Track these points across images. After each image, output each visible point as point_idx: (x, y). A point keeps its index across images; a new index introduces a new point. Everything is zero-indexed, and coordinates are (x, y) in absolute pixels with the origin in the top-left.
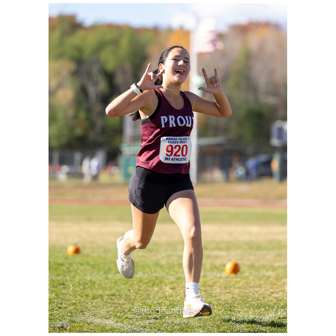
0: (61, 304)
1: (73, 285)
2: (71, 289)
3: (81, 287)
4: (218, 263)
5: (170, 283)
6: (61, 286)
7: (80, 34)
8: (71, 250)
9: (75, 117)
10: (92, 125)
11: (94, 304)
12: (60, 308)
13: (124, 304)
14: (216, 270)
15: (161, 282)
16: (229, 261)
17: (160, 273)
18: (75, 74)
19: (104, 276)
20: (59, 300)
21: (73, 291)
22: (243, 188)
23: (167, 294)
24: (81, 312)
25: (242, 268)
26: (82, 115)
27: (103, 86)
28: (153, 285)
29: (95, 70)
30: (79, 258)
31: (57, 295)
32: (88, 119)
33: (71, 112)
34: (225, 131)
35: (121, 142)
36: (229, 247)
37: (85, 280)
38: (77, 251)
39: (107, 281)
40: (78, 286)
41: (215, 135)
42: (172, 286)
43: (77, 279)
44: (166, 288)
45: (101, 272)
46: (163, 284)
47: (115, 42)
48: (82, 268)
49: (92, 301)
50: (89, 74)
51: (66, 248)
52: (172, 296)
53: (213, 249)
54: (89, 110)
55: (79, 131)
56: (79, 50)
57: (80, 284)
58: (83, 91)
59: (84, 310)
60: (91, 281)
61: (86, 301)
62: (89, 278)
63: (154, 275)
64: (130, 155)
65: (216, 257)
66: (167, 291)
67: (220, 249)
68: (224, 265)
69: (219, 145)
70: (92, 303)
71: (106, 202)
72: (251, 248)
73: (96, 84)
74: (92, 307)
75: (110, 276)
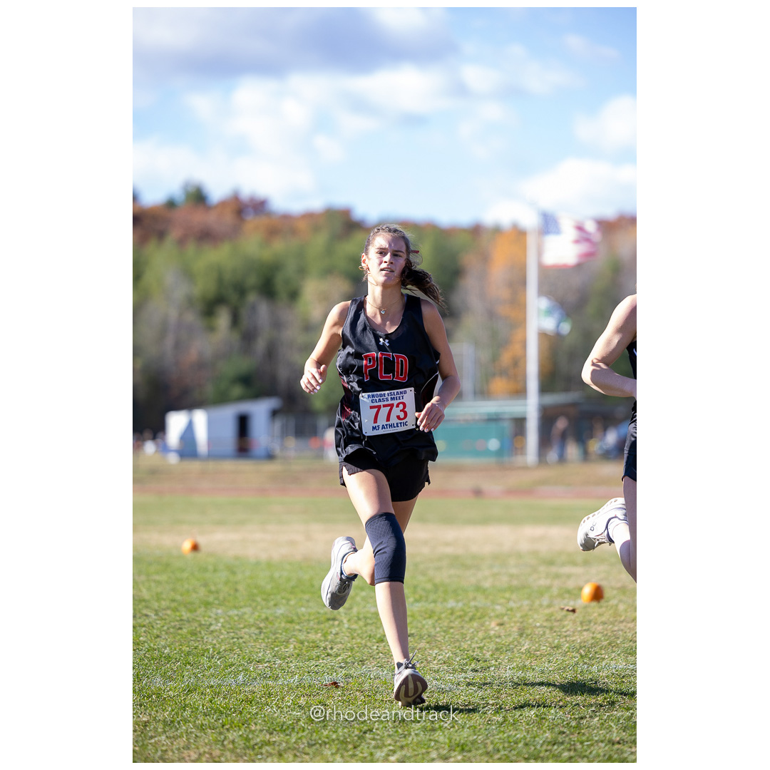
0: (332, 648)
1: (349, 621)
2: (346, 626)
3: (361, 623)
4: (571, 584)
5: (497, 616)
6: (331, 622)
11: (380, 648)
12: (328, 655)
14: (567, 596)
15: (483, 616)
16: (587, 582)
17: (481, 601)
20: (327, 643)
21: (348, 628)
23: (492, 633)
24: (361, 661)
25: (608, 593)
28: (471, 619)
31: (324, 635)
40: (356, 622)
41: (567, 390)
42: (498, 621)
43: (355, 610)
44: (489, 625)
46: (487, 618)
48: (363, 594)
52: (500, 637)
53: (563, 564)
57: (359, 619)
59: (365, 658)
61: (369, 644)
63: (473, 604)
65: (569, 576)
66: (492, 629)
68: (581, 589)
74: (378, 653)
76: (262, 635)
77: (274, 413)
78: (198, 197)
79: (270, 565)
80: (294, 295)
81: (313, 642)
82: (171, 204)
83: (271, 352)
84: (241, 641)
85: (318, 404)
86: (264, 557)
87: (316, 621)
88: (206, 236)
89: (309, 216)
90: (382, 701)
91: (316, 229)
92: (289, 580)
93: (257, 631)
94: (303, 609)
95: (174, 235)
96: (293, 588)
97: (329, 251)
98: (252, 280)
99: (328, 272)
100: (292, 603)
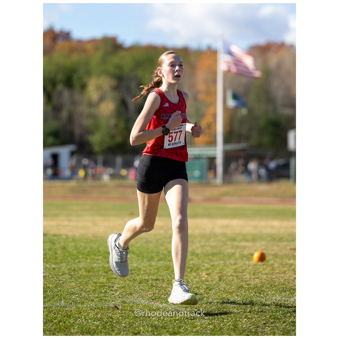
0: (113, 287)
4: (246, 252)
5: (206, 270)
9: (116, 126)
11: (141, 287)
14: (245, 259)
15: (198, 269)
16: (255, 251)
17: (196, 261)
18: (116, 88)
19: (147, 264)
20: (110, 284)
22: (264, 187)
23: (203, 279)
24: (130, 294)
25: (268, 258)
26: (122, 124)
28: (191, 271)
31: (108, 279)
32: (127, 128)
33: (113, 122)
34: (248, 138)
36: (255, 238)
37: (132, 266)
39: (151, 268)
41: (239, 142)
42: (208, 272)
44: (202, 274)
45: (145, 260)
46: (200, 271)
49: (139, 285)
50: (128, 89)
52: (208, 281)
53: (240, 241)
54: (127, 120)
55: (119, 139)
56: (119, 67)
58: (123, 104)
59: (132, 292)
60: (137, 267)
62: (135, 265)
63: (191, 262)
65: (244, 247)
66: (203, 277)
67: (247, 241)
68: (252, 255)
69: (243, 150)
70: (139, 286)
72: (274, 240)
74: (139, 290)
75: (153, 263)
76: (73, 279)
77: (72, 153)
79: (74, 240)
80: (83, 87)
81: (102, 283)
83: (70, 119)
84: (61, 282)
85: (97, 148)
86: (70, 234)
87: (103, 271)
89: (93, 41)
91: (97, 49)
92: (85, 248)
93: (70, 277)
94: (95, 265)
96: (88, 252)
97: (104, 60)
98: (60, 77)
100: (88, 261)
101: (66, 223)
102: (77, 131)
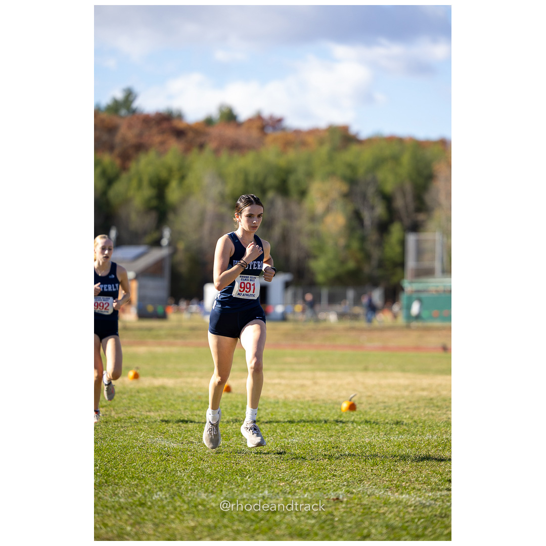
7: (354, 148)
8: (345, 405)
9: (347, 247)
10: (368, 257)
11: (374, 471)
12: (334, 476)
13: (410, 472)
18: (347, 196)
24: (359, 481)
26: (355, 245)
27: (380, 210)
29: (371, 191)
30: (354, 416)
32: (362, 249)
33: (342, 242)
35: (403, 277)
37: (363, 442)
38: (352, 407)
43: (353, 440)
45: (382, 433)
47: (396, 159)
48: (359, 427)
49: (372, 468)
50: (364, 197)
51: (340, 404)
54: (363, 239)
55: (351, 265)
56: (352, 167)
58: (357, 217)
59: (362, 478)
60: (370, 443)
62: (367, 440)
64: (412, 291)
70: (372, 470)
71: (384, 348)
73: (372, 208)
74: (372, 474)
77: (287, 285)
78: (229, 116)
79: (285, 404)
80: (303, 193)
82: (209, 122)
83: (285, 238)
85: (320, 278)
86: (281, 397)
88: (236, 147)
89: (315, 132)
90: (377, 513)
91: (321, 143)
95: (211, 146)
97: (330, 159)
98: (272, 181)
99: (331, 174)
100: (304, 434)
101: (277, 381)
102: (294, 254)
